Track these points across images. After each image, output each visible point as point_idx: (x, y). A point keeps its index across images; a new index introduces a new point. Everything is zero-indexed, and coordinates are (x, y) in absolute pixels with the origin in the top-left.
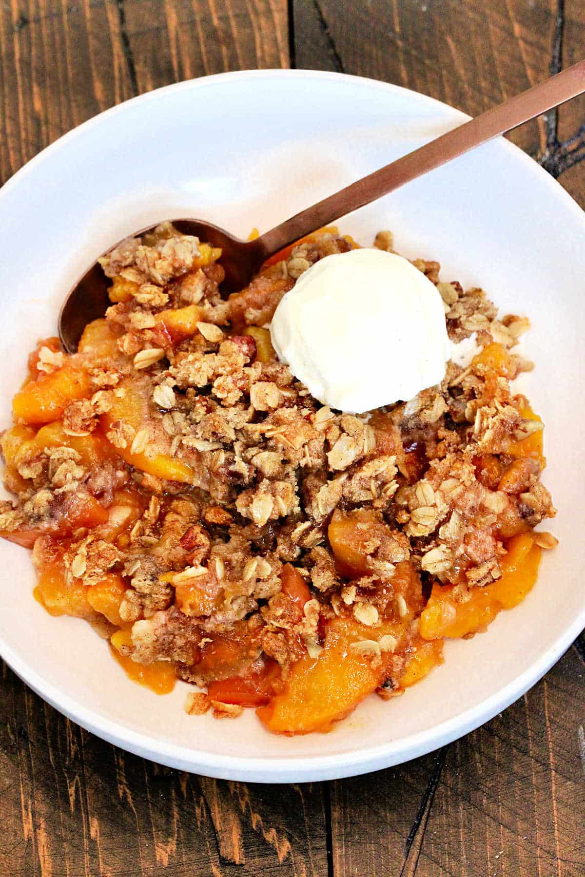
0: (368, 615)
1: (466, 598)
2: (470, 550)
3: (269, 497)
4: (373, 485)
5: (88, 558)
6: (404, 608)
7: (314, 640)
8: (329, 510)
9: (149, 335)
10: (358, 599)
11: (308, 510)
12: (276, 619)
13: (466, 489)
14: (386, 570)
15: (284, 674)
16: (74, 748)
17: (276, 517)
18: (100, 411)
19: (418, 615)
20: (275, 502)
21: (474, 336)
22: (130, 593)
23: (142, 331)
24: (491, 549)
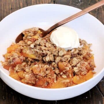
0: (64, 76)
1: (81, 77)
2: (82, 69)
3: (49, 57)
4: (66, 59)
5: (18, 67)
6: (70, 76)
7: (55, 79)
8: (59, 61)
9: (30, 39)
10: (63, 74)
11: (55, 61)
12: (49, 76)
13: (81, 60)
14: (68, 69)
15: (50, 85)
16: (14, 100)
17: (50, 61)
18: (21, 49)
19: (73, 78)
20: (50, 58)
21: (83, 44)
22: (25, 72)
23: (29, 39)
24: (85, 70)
